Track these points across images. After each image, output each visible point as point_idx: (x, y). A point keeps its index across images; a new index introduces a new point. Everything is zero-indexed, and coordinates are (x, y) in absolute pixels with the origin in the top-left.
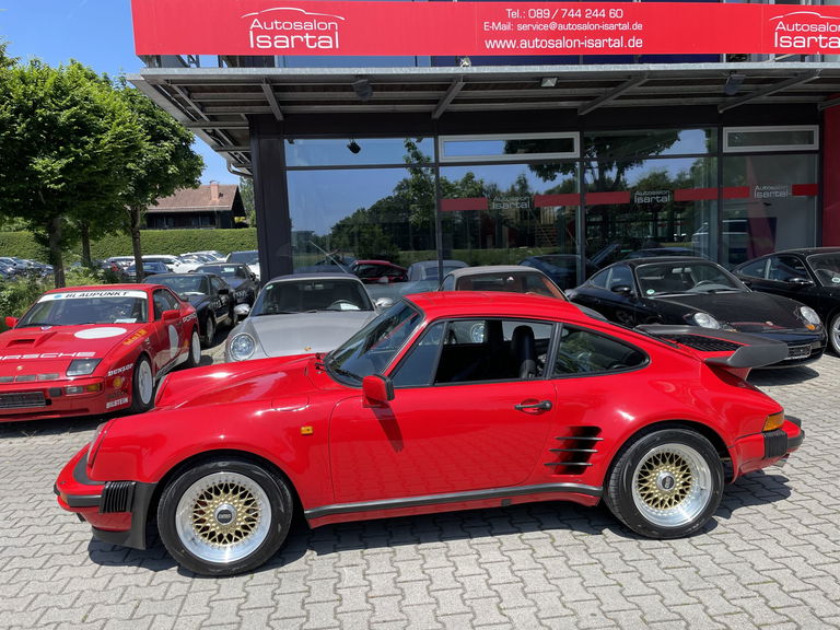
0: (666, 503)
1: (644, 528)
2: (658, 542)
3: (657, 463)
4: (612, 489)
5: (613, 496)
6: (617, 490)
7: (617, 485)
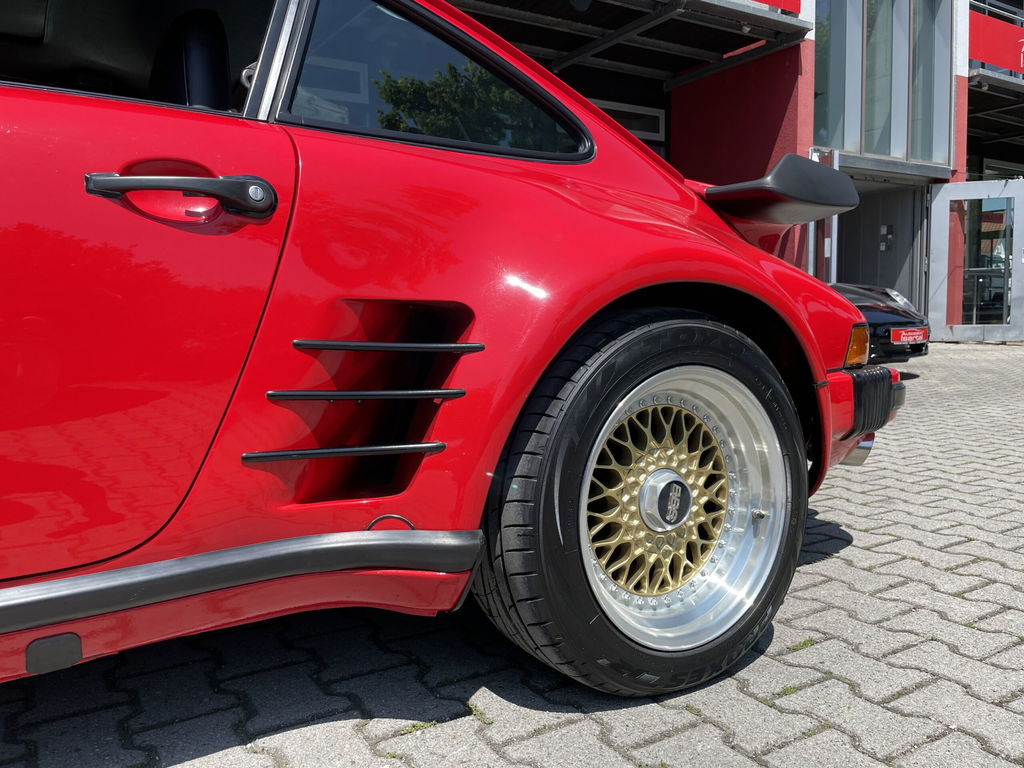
0: (665, 572)
1: (618, 667)
2: (653, 707)
3: (639, 441)
4: (510, 538)
5: (514, 562)
6: (529, 540)
7: (532, 518)
